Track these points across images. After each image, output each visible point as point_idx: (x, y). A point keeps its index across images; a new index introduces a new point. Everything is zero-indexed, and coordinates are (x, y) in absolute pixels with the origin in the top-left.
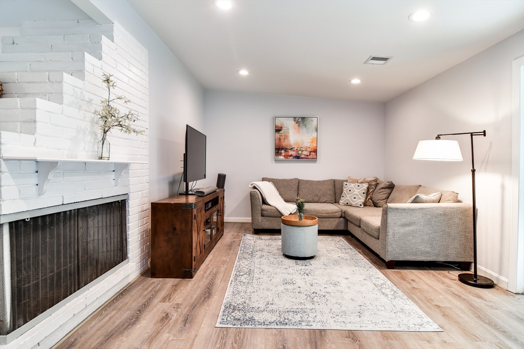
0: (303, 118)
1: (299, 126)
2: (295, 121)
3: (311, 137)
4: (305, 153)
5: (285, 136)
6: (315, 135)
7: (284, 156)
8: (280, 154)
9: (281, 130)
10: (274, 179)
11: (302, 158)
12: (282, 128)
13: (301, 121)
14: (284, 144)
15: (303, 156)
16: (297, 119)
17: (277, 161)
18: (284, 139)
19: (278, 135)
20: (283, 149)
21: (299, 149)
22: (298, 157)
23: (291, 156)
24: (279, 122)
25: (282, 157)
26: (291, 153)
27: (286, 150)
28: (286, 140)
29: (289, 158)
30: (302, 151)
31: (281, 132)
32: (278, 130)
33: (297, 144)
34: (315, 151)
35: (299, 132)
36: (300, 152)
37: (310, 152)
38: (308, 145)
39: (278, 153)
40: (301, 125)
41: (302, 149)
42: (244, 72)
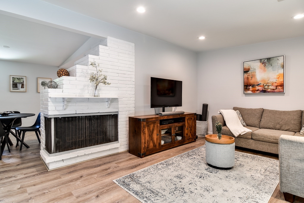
0: (269, 59)
1: (265, 66)
2: (261, 62)
3: (277, 74)
4: (271, 87)
5: (252, 75)
6: (281, 71)
7: (252, 91)
8: (249, 89)
9: (248, 71)
10: (241, 108)
11: (269, 92)
12: (249, 69)
13: (267, 62)
14: (252, 81)
15: (269, 90)
16: (263, 60)
17: (246, 95)
18: (252, 77)
19: (246, 75)
20: (250, 85)
21: (265, 85)
22: (264, 91)
23: (258, 90)
24: (246, 66)
25: (250, 92)
26: (257, 88)
27: (253, 86)
28: (253, 78)
29: (256, 92)
30: (268, 86)
31: (248, 73)
32: (246, 71)
33: (263, 80)
34: (282, 85)
35: (265, 71)
36: (266, 87)
37: (277, 86)
38: (275, 81)
39: (247, 88)
40: (266, 65)
41: (268, 84)
42: (202, 38)
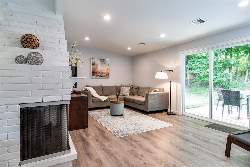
0: (104, 60)
1: (102, 63)
2: (100, 61)
3: (107, 68)
4: (104, 75)
5: (96, 67)
6: (108, 67)
7: (96, 76)
8: (94, 75)
9: (94, 64)
11: (103, 77)
12: (95, 63)
13: (103, 61)
14: (96, 70)
15: (103, 76)
16: (101, 60)
17: (92, 78)
18: (96, 68)
19: (93, 67)
20: (95, 73)
21: (102, 73)
22: (101, 76)
23: (99, 76)
24: (93, 61)
25: (95, 76)
26: (98, 74)
27: (96, 73)
28: (96, 69)
29: (98, 77)
30: (103, 74)
31: (94, 65)
32: (93, 64)
33: (101, 71)
34: (108, 74)
35: (102, 66)
36: (102, 74)
37: (106, 74)
38: (105, 71)
39: (93, 74)
40: (103, 63)
41: (103, 73)
42: (87, 39)
